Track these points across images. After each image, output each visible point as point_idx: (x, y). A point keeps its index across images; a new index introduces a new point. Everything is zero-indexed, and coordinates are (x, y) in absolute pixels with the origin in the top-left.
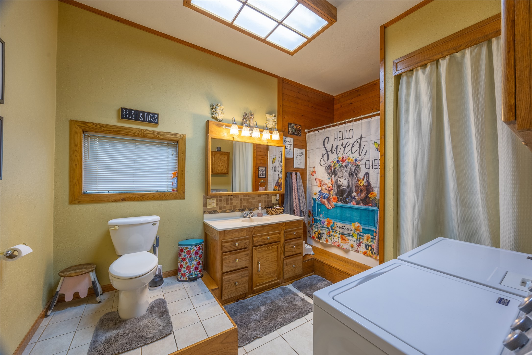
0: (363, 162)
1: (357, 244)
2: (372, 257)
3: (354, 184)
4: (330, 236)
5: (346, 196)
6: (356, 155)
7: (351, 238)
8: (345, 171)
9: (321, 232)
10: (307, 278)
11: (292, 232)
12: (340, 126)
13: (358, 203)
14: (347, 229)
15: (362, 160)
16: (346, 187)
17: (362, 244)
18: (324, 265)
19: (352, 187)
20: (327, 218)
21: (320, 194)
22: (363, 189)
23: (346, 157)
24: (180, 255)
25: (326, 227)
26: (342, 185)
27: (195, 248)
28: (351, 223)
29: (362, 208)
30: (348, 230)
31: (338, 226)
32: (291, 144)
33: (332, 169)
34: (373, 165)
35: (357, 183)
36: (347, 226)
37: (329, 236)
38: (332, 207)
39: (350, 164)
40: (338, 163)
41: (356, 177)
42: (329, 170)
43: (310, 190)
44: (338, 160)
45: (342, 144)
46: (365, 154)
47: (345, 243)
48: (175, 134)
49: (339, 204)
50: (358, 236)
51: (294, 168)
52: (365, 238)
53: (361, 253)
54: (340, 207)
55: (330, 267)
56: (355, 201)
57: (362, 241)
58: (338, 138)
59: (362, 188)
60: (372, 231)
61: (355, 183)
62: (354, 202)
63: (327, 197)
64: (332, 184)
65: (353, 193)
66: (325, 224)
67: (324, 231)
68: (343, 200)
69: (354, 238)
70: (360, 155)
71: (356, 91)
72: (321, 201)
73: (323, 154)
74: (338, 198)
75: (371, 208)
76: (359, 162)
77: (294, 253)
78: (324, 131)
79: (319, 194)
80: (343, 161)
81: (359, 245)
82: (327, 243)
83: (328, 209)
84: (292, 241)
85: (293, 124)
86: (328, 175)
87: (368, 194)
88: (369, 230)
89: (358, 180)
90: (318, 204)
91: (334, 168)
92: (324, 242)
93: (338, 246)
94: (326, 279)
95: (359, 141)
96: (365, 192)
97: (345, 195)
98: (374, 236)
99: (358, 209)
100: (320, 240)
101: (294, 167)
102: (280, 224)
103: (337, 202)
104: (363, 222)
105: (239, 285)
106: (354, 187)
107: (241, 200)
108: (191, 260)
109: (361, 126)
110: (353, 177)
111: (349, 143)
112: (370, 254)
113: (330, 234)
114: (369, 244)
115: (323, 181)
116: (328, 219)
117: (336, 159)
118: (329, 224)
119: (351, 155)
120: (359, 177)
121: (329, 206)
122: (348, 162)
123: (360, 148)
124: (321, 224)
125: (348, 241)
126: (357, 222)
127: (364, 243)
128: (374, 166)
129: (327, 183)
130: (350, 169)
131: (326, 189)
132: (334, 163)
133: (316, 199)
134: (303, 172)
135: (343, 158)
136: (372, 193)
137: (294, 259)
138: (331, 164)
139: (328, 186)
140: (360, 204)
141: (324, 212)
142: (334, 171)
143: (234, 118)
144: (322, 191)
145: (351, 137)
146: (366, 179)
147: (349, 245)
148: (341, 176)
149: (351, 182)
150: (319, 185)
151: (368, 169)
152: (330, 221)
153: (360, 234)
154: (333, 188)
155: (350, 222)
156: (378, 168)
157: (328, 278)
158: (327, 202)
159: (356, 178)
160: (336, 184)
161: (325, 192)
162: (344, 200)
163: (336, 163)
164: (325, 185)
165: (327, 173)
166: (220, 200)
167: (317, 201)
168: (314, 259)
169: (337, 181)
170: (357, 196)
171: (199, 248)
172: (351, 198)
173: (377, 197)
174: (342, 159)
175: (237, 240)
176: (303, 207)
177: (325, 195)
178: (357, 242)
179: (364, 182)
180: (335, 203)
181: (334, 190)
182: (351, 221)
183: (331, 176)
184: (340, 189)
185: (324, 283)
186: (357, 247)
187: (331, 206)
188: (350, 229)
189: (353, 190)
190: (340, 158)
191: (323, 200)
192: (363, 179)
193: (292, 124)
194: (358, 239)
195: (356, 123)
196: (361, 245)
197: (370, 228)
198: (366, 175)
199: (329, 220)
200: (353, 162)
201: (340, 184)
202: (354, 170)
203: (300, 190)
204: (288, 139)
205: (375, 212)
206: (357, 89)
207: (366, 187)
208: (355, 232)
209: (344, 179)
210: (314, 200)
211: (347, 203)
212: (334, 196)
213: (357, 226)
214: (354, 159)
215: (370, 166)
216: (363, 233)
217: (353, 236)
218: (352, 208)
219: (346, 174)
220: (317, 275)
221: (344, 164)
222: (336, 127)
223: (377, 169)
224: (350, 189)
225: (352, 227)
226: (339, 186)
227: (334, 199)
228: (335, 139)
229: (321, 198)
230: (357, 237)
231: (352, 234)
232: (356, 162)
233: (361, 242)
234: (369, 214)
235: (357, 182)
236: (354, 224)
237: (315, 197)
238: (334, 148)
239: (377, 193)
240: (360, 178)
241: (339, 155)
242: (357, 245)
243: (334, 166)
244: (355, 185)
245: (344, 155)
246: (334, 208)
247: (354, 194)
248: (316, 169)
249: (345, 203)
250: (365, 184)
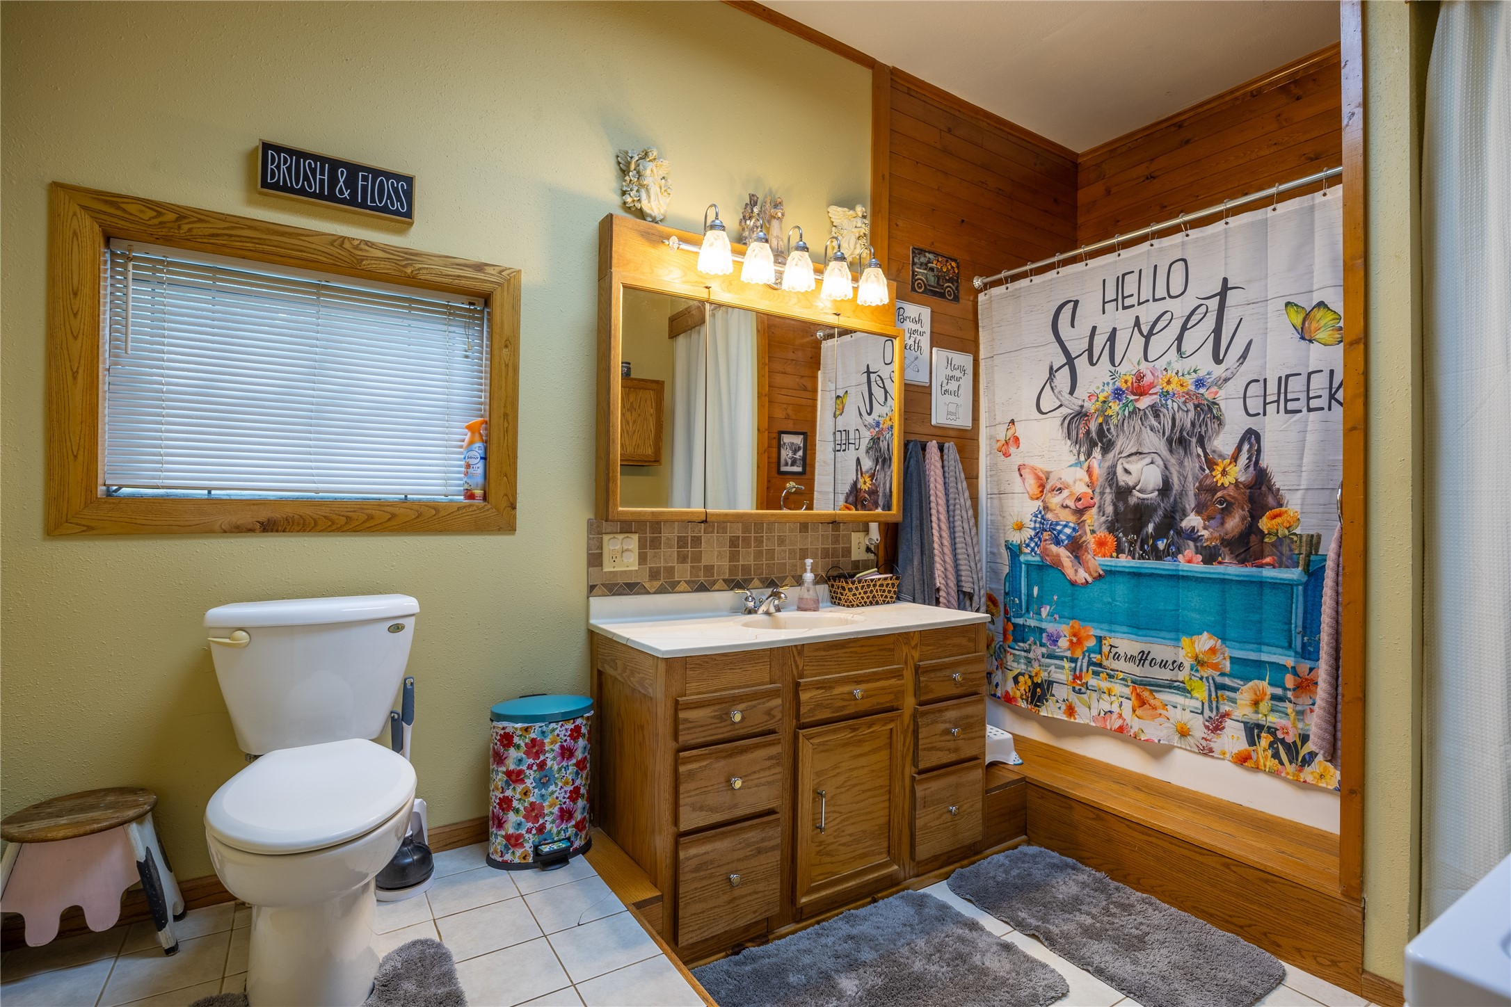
0: (1235, 388)
1: (1207, 724)
2: (1274, 774)
3: (1190, 478)
4: (1083, 690)
5: (1155, 529)
6: (1203, 363)
7: (1179, 699)
8: (1149, 431)
9: (1044, 675)
10: (1000, 858)
11: (947, 672)
12: (1125, 253)
13: (1210, 556)
14: (1159, 661)
15: (1229, 379)
16: (1156, 493)
17: (1228, 723)
18: (1071, 808)
19: (1183, 493)
20: (1071, 622)
21: (1038, 525)
22: (1233, 498)
23: (1153, 374)
24: (500, 759)
25: (1067, 658)
26: (1138, 488)
27: (562, 731)
28: (1178, 640)
29: (1229, 575)
30: (1163, 664)
31: (1116, 650)
32: (922, 330)
33: (1093, 427)
34: (1282, 396)
35: (1207, 476)
36: (1161, 651)
37: (1080, 692)
38: (1090, 575)
39: (1173, 401)
40: (1120, 400)
41: (1200, 451)
42: (1077, 428)
43: (991, 515)
44: (1117, 390)
45: (1137, 323)
46: (1244, 356)
47: (1153, 718)
48: (480, 267)
49: (1124, 564)
50: (1213, 689)
51: (935, 427)
52: (1245, 696)
53: (1223, 759)
54: (1129, 573)
55: (1099, 813)
56: (1196, 547)
57: (1227, 708)
58: (1121, 300)
59: (1229, 495)
60: (1282, 668)
61: (1196, 478)
62: (1190, 551)
63: (1069, 537)
64: (1091, 485)
65: (1185, 515)
66: (1063, 643)
67: (1055, 672)
68: (1142, 548)
69: (1192, 698)
70: (1218, 361)
71: (1173, 129)
72: (1045, 553)
73: (1051, 368)
74: (1119, 540)
75: (1268, 573)
76: (1214, 389)
77: (953, 757)
78: (1056, 276)
79: (1032, 526)
80: (1140, 391)
81: (1216, 726)
82: (1072, 720)
83: (1073, 584)
84: (947, 709)
85: (930, 252)
86: (1075, 452)
87: (1255, 514)
88: (1259, 664)
89: (1211, 464)
90: (1028, 565)
91: (1100, 420)
92: (1059, 717)
93: (1121, 729)
94: (1080, 862)
95: (1214, 304)
96: (1243, 510)
97: (1150, 528)
98: (1289, 690)
99: (1210, 579)
100: (1038, 706)
101: (933, 422)
102: (900, 639)
103: (1111, 557)
104: (1231, 633)
105: (743, 883)
106: (1191, 494)
107: (734, 542)
108: (543, 783)
109: (1226, 242)
110: (1186, 453)
111: (1168, 316)
112: (1268, 764)
113: (1082, 685)
114: (1261, 722)
115: (1051, 476)
116: (1076, 624)
117: (1108, 384)
118: (1080, 642)
119: (1178, 365)
120: (1214, 451)
121: (1076, 571)
122: (1165, 394)
123: (1217, 331)
124: (1042, 645)
125: (1164, 712)
126: (1205, 633)
127: (1240, 719)
128: (1286, 401)
129: (1070, 481)
130: (1174, 419)
131: (1067, 507)
132: (1101, 398)
133: (1020, 546)
134: (966, 441)
135: (1140, 377)
136: (1277, 511)
137: (952, 780)
138: (1086, 404)
139: (1071, 494)
140: (1220, 559)
141: (1055, 598)
142: (1101, 432)
143: (715, 206)
144: (1049, 516)
145: (1176, 289)
146: (1249, 458)
147: (1167, 725)
148: (1134, 450)
149: (1179, 472)
150: (1037, 491)
151: (1259, 414)
152: (1083, 634)
153: (1219, 680)
154: (1097, 499)
155: (1172, 635)
156: (1305, 410)
157: (1093, 858)
158: (1069, 557)
159: (1199, 456)
160: (1110, 486)
161: (1062, 518)
162: (1146, 547)
163: (1110, 398)
164: (1060, 489)
165: (1069, 442)
166: (655, 543)
167: (1025, 554)
168: (1025, 783)
169: (1115, 473)
170: (1205, 528)
171: (576, 733)
172: (1176, 537)
173: (1302, 530)
174: (1135, 385)
175: (736, 700)
177: (1059, 528)
178: (1207, 713)
179: (1237, 469)
180: (1108, 561)
181: (1100, 507)
182: (1177, 629)
183: (1089, 455)
184: (1126, 502)
185: (1074, 877)
186: (1205, 736)
187: (1088, 571)
188: (1174, 662)
189: (1187, 506)
190: (1129, 378)
191: (1054, 548)
192: (1235, 458)
193: (927, 254)
194: (1212, 704)
195: (1200, 235)
196: (1224, 728)
197: (1265, 657)
198: (1250, 439)
199: (1077, 626)
200: (1185, 390)
201: (1127, 484)
202: (1193, 424)
203: (958, 512)
204: (912, 310)
205: (1292, 589)
206: (1176, 120)
207: (1248, 491)
208: (1199, 675)
209: (1148, 460)
210: (1014, 552)
211: (1158, 555)
212: (1102, 533)
213: (1207, 647)
214: (1190, 381)
215: (1265, 404)
216: (1234, 678)
217: (1184, 691)
218: (1183, 576)
219: (1152, 442)
220: (1041, 845)
221: (1144, 403)
222: (1110, 258)
223: (1300, 411)
224: (1172, 499)
225: (1182, 653)
226: (1123, 493)
227: (1101, 543)
228: (1104, 303)
229: (1046, 540)
230: (1206, 695)
231: (1183, 682)
232: (1202, 391)
233: (1226, 715)
234: (1261, 599)
235: (1204, 470)
236: (1193, 643)
237: (1016, 538)
238: (1100, 340)
239: (1299, 510)
240: (1222, 457)
241: (1122, 369)
242: (1207, 727)
243: (1102, 411)
244: (1197, 484)
245: (1144, 367)
246: (1099, 580)
247: (1193, 520)
248: (1020, 429)
249: (1149, 559)
250: (1242, 479)
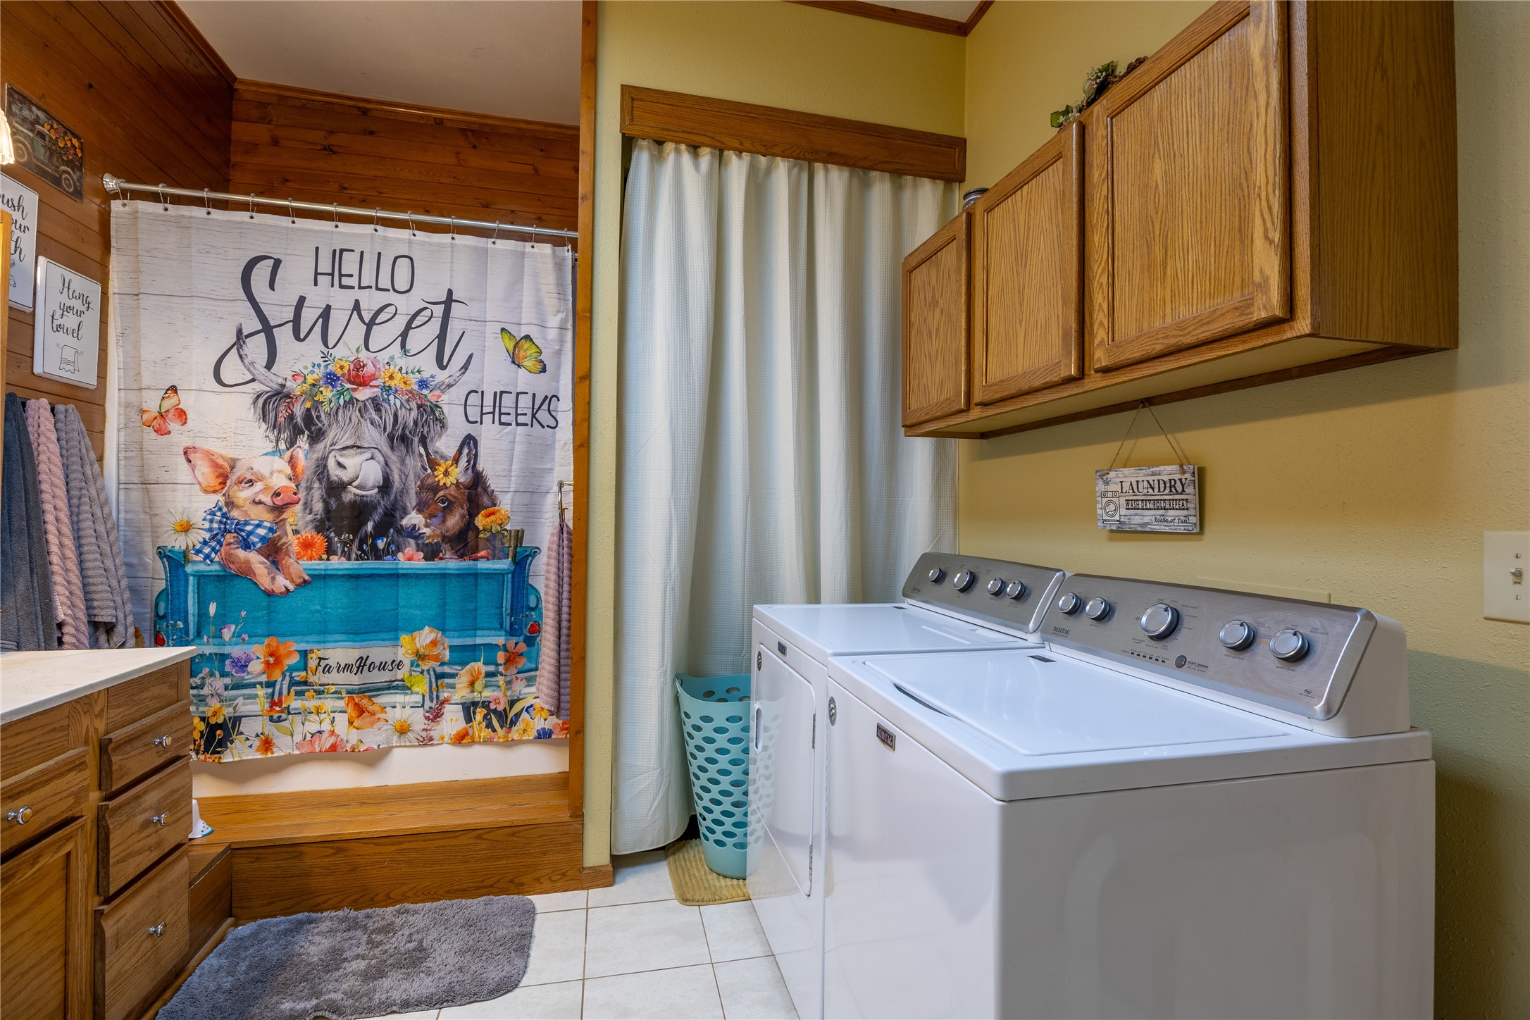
0: (457, 394)
1: (427, 714)
2: (488, 742)
3: (411, 477)
4: (284, 716)
5: (375, 528)
6: (426, 364)
7: (399, 698)
8: (369, 425)
9: (228, 712)
11: (147, 739)
12: (345, 228)
13: (432, 553)
14: (377, 664)
15: (452, 386)
16: (376, 490)
17: (448, 708)
18: (301, 854)
19: (404, 491)
20: (266, 641)
21: (215, 525)
22: (455, 497)
23: (374, 366)
25: (261, 684)
26: (355, 484)
28: (397, 639)
29: (449, 569)
30: (382, 667)
31: (326, 662)
32: (24, 223)
33: (298, 411)
34: (497, 409)
35: (428, 476)
36: (379, 653)
37: (279, 720)
38: (292, 581)
39: (395, 397)
40: (333, 387)
41: (422, 450)
42: (276, 410)
44: (330, 374)
45: (357, 306)
46: (465, 367)
47: (372, 724)
49: (337, 566)
50: (433, 680)
51: (39, 377)
52: (462, 681)
53: (442, 744)
54: (343, 576)
55: (338, 845)
56: (418, 545)
57: (446, 695)
58: (336, 275)
59: (451, 495)
60: (492, 647)
61: (417, 476)
62: (410, 548)
63: (263, 539)
64: (294, 478)
65: (405, 512)
66: (256, 667)
67: (244, 704)
68: (360, 548)
69: (412, 693)
70: (442, 367)
71: (356, 111)
72: (230, 559)
73: (239, 332)
74: (329, 540)
75: (483, 565)
76: (437, 392)
77: (156, 855)
78: (249, 219)
79: (207, 525)
81: (435, 715)
82: (269, 755)
83: (269, 594)
84: (145, 792)
85: (39, 108)
86: (273, 438)
87: (472, 514)
88: (475, 647)
89: (433, 464)
90: (200, 577)
91: (308, 405)
92: (249, 758)
93: (333, 748)
94: (313, 912)
95: (439, 310)
96: (463, 509)
97: (370, 526)
98: (501, 665)
99: (431, 574)
100: (219, 753)
101: (38, 369)
102: (78, 707)
103: (321, 559)
104: (451, 623)
106: (413, 492)
109: (452, 256)
110: (407, 451)
111: (391, 310)
112: (482, 735)
113: (282, 711)
114: (476, 700)
115: (238, 464)
116: (273, 641)
117: (319, 366)
118: (278, 661)
119: (401, 361)
120: (436, 452)
121: (273, 579)
122: (387, 389)
123: (442, 337)
124: (223, 675)
125: (382, 716)
126: (427, 628)
127: (459, 702)
128: (500, 414)
129: (266, 473)
130: (396, 416)
131: (260, 503)
132: (310, 380)
133: (185, 554)
135: (359, 366)
136: (491, 509)
137: (152, 889)
138: (288, 384)
139: (267, 488)
140: (441, 555)
141: (243, 614)
142: (308, 418)
144: (235, 514)
145: (402, 284)
146: (468, 461)
147: (385, 727)
148: (350, 443)
149: (401, 470)
150: (214, 482)
151: (476, 422)
152: (282, 651)
153: (439, 670)
154: (302, 495)
155: (392, 635)
156: (514, 423)
157: (331, 899)
158: (262, 563)
159: (421, 455)
160: (320, 480)
161: (253, 517)
162: (365, 547)
163: (321, 382)
164: (250, 481)
165: (264, 426)
167: (195, 562)
168: (233, 851)
169: (325, 466)
170: (427, 526)
172: (395, 536)
173: (511, 526)
174: (353, 373)
176: (111, 604)
177: (249, 528)
178: (428, 704)
179: (458, 470)
180: (318, 565)
181: (305, 504)
182: (391, 628)
183: (292, 443)
184: (339, 498)
185: (316, 930)
186: (425, 727)
187: (289, 577)
188: (394, 661)
189: (408, 504)
190: (346, 365)
191: (241, 554)
192: (456, 460)
193: (34, 108)
194: (433, 693)
195: (427, 240)
196: (443, 714)
197: (479, 641)
198: (469, 443)
199: (274, 644)
200: (409, 388)
201: (340, 479)
202: (416, 423)
203: (86, 508)
204: (6, 188)
205: (503, 578)
207: (467, 491)
208: (419, 669)
209: (368, 455)
210: (175, 562)
211: (377, 555)
212: (308, 533)
213: (428, 641)
214: (413, 379)
215: (482, 414)
216: (453, 664)
217: (404, 688)
218: (403, 574)
219: (374, 436)
221: (363, 394)
222: (327, 226)
223: (510, 424)
224: (392, 497)
225: (401, 651)
226: (335, 489)
227: (307, 545)
228: (317, 274)
229: (230, 544)
230: (426, 687)
231: (402, 680)
232: (425, 392)
233: (446, 701)
234: (476, 589)
235: (426, 470)
236: (413, 639)
237: (178, 543)
238: (309, 316)
239: (509, 509)
240: (443, 457)
241: (338, 352)
242: (427, 718)
243: (311, 396)
244: (419, 483)
245: (364, 356)
246: (304, 586)
247: (414, 518)
248: (187, 401)
249: (368, 559)
250: (462, 480)
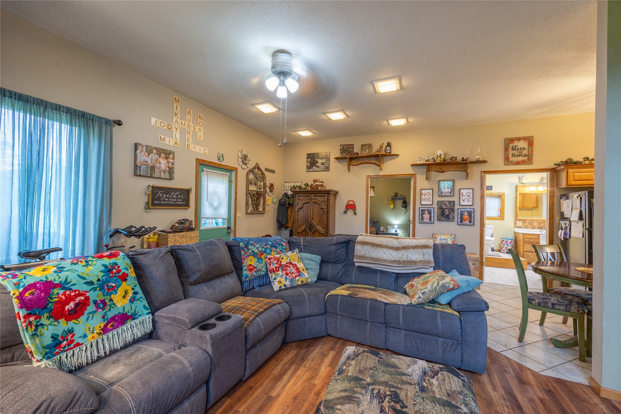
24: (502, 242)
27: (510, 241)
48: (500, 193)
105: (533, 258)
107: (539, 223)
108: (507, 245)
166: (525, 222)
171: (512, 241)
175: (532, 239)
